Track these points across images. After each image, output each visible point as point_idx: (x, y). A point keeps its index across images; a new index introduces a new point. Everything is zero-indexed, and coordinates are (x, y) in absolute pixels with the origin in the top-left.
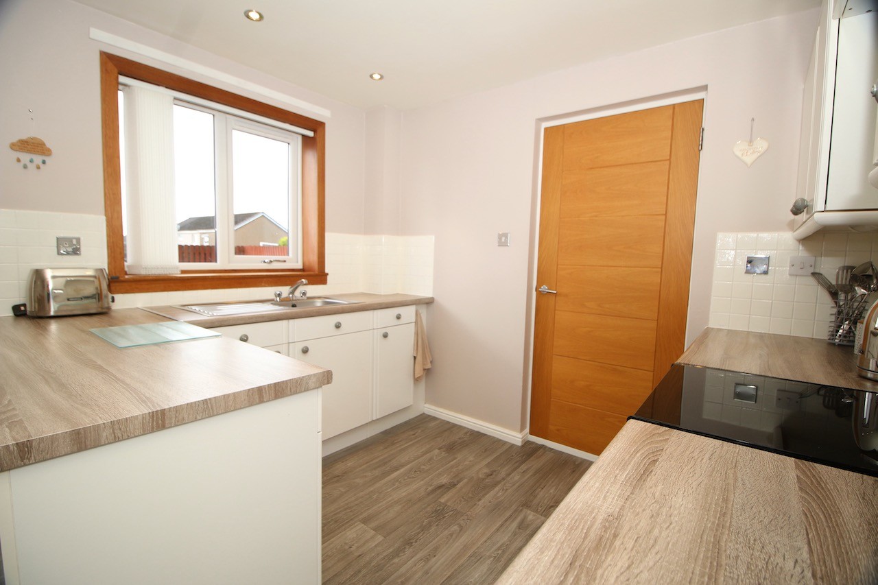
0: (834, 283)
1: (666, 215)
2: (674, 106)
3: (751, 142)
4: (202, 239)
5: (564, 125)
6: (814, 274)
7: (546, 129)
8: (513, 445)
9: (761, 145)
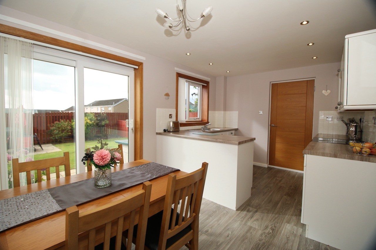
0: (347, 122)
1: (306, 106)
2: (307, 80)
3: (327, 91)
4: (101, 110)
5: (277, 83)
6: (342, 120)
7: (272, 84)
8: (265, 168)
9: (329, 91)
